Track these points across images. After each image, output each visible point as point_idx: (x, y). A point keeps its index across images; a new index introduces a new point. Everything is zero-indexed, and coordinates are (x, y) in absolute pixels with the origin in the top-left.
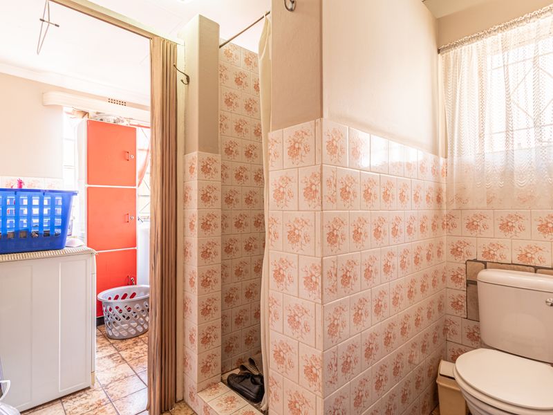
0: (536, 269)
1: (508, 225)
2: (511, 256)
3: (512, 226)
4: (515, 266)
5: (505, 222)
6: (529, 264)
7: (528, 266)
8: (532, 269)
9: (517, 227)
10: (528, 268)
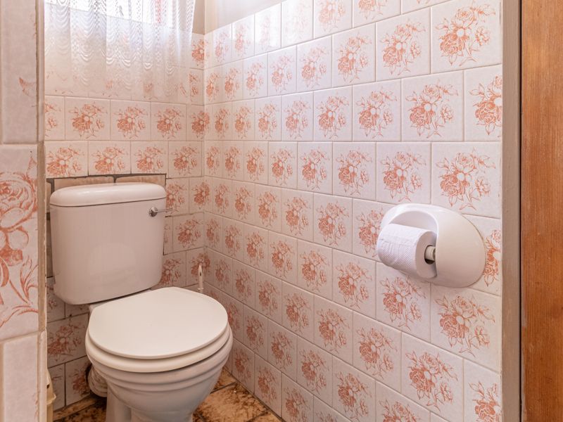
0: (116, 178)
1: (83, 121)
2: (87, 166)
3: (89, 121)
4: (92, 179)
5: (81, 115)
6: (108, 173)
7: (106, 176)
8: (112, 178)
9: (94, 123)
10: (106, 178)
